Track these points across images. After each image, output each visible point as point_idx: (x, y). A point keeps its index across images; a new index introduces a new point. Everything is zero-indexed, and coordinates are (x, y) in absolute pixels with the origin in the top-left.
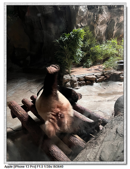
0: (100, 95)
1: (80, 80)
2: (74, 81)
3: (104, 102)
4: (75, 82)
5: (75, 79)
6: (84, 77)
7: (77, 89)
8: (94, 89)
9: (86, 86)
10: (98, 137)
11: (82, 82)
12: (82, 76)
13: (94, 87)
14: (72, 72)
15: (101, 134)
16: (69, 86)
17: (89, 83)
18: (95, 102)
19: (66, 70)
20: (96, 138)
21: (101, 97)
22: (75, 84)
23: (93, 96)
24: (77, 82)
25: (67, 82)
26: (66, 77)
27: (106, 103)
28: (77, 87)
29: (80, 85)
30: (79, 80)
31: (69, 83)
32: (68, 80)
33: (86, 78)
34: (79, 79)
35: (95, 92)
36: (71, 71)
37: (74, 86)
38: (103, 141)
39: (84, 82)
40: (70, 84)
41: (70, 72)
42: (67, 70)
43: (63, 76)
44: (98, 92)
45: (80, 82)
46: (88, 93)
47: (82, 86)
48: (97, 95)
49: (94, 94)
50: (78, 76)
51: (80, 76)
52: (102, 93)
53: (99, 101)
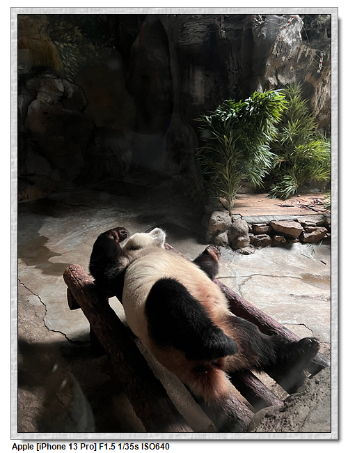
0: (307, 278)
1: (257, 229)
2: (239, 232)
3: (317, 301)
4: (243, 234)
5: (243, 227)
6: (269, 224)
7: (246, 253)
8: (294, 259)
9: (273, 248)
10: (292, 406)
11: (262, 237)
12: (264, 219)
13: (294, 255)
14: (237, 206)
15: (302, 397)
16: (225, 243)
17: (281, 242)
18: (293, 298)
19: (221, 198)
20: (287, 407)
21: (310, 286)
22: (241, 238)
23: (288, 280)
24: (249, 235)
25: (219, 232)
26: (220, 218)
28: (247, 249)
29: (256, 244)
30: (254, 229)
31: (224, 236)
32: (224, 227)
33: (273, 225)
34: (253, 226)
35: (295, 269)
36: (234, 201)
37: (238, 245)
38: (306, 419)
39: (268, 238)
40: (226, 236)
41: (232, 205)
42: (224, 200)
43: (210, 214)
44: (303, 270)
45: (256, 236)
46: (275, 270)
47: (260, 248)
48: (300, 277)
49: (291, 273)
50: (252, 220)
51: (257, 220)
52: (315, 273)
53: (304, 297)
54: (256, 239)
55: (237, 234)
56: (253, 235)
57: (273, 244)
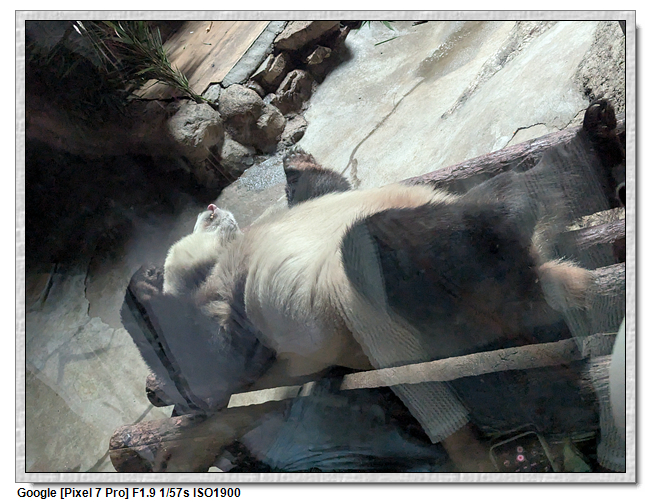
0: (430, 70)
1: (268, 79)
2: (248, 113)
3: (490, 83)
4: (258, 109)
5: (245, 99)
6: (277, 49)
7: (298, 136)
8: (375, 65)
9: (325, 84)
11: (290, 83)
12: (259, 51)
13: (369, 58)
16: (246, 156)
17: (325, 60)
18: (452, 119)
21: (448, 77)
22: (264, 120)
23: (409, 104)
24: (267, 101)
25: (216, 150)
26: (190, 124)
27: (507, 75)
28: (291, 129)
29: (293, 105)
30: (264, 83)
31: (231, 148)
32: (214, 131)
33: (286, 46)
34: (259, 79)
35: (397, 76)
37: (270, 136)
39: (300, 74)
40: (236, 145)
44: (408, 67)
45: (280, 90)
46: (372, 112)
47: (305, 105)
48: (418, 80)
49: (398, 91)
50: (243, 72)
51: (251, 62)
52: (430, 52)
53: (463, 99)
54: (284, 98)
55: (248, 121)
56: (273, 96)
57: (318, 76)
